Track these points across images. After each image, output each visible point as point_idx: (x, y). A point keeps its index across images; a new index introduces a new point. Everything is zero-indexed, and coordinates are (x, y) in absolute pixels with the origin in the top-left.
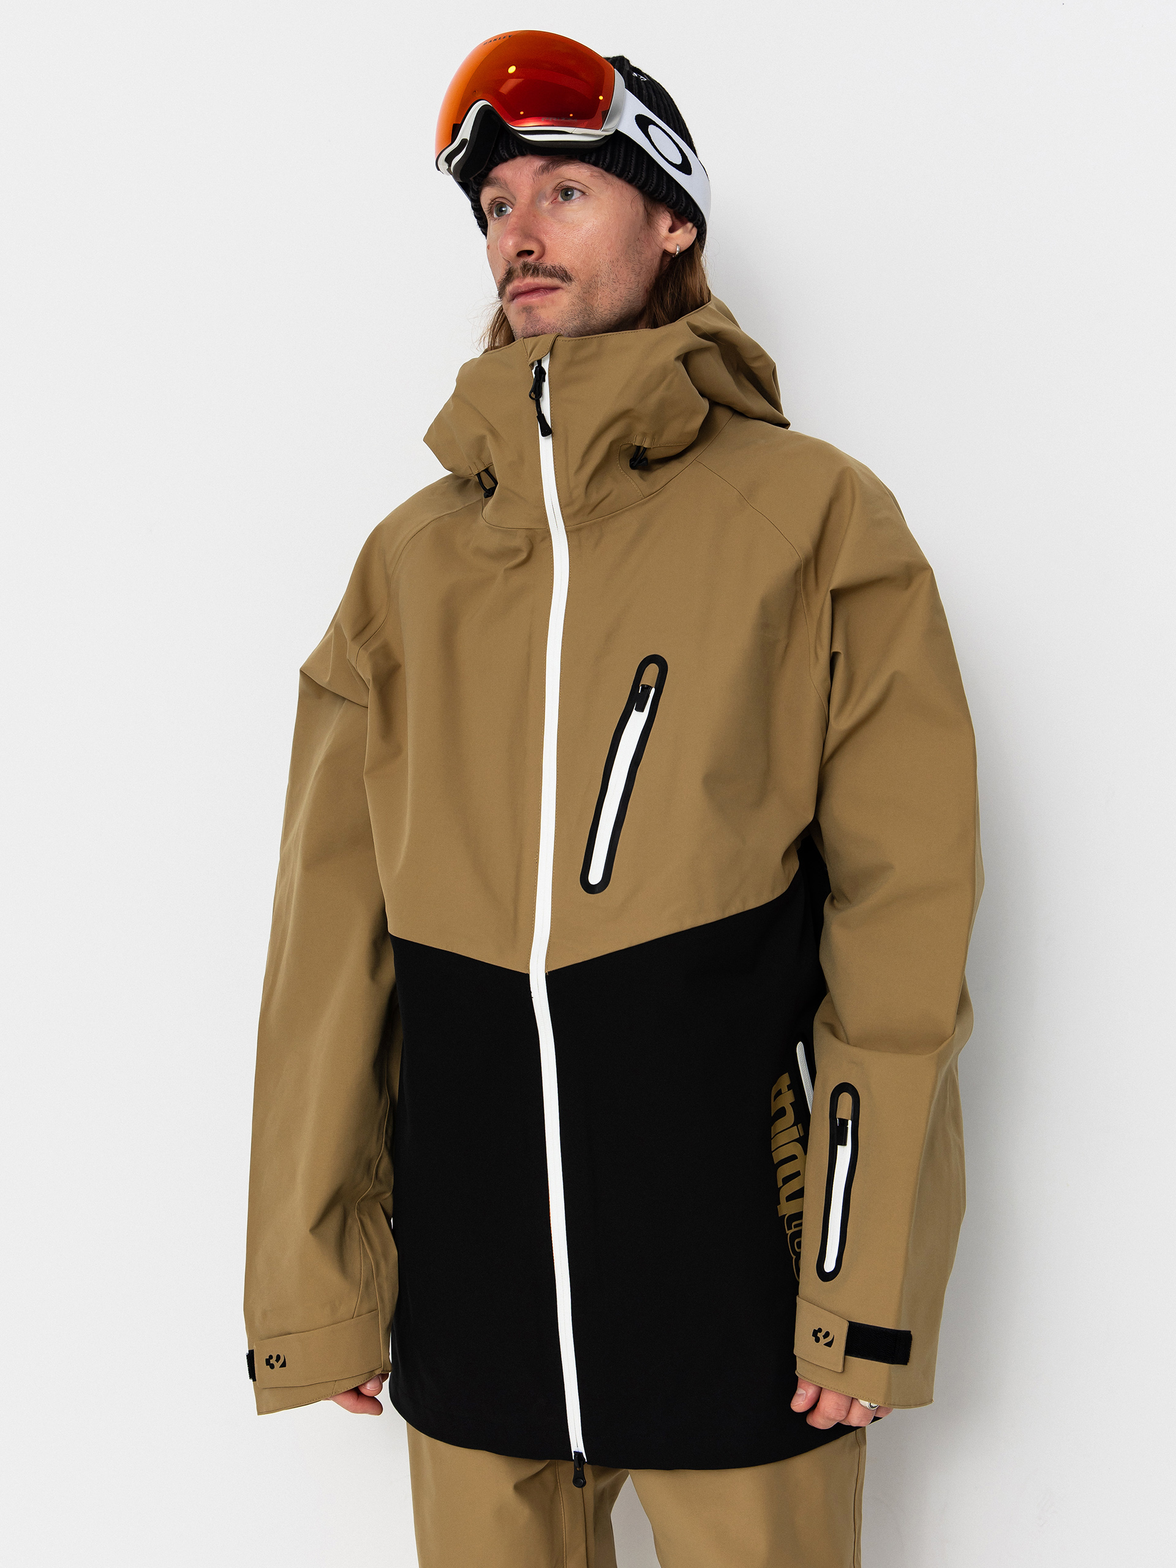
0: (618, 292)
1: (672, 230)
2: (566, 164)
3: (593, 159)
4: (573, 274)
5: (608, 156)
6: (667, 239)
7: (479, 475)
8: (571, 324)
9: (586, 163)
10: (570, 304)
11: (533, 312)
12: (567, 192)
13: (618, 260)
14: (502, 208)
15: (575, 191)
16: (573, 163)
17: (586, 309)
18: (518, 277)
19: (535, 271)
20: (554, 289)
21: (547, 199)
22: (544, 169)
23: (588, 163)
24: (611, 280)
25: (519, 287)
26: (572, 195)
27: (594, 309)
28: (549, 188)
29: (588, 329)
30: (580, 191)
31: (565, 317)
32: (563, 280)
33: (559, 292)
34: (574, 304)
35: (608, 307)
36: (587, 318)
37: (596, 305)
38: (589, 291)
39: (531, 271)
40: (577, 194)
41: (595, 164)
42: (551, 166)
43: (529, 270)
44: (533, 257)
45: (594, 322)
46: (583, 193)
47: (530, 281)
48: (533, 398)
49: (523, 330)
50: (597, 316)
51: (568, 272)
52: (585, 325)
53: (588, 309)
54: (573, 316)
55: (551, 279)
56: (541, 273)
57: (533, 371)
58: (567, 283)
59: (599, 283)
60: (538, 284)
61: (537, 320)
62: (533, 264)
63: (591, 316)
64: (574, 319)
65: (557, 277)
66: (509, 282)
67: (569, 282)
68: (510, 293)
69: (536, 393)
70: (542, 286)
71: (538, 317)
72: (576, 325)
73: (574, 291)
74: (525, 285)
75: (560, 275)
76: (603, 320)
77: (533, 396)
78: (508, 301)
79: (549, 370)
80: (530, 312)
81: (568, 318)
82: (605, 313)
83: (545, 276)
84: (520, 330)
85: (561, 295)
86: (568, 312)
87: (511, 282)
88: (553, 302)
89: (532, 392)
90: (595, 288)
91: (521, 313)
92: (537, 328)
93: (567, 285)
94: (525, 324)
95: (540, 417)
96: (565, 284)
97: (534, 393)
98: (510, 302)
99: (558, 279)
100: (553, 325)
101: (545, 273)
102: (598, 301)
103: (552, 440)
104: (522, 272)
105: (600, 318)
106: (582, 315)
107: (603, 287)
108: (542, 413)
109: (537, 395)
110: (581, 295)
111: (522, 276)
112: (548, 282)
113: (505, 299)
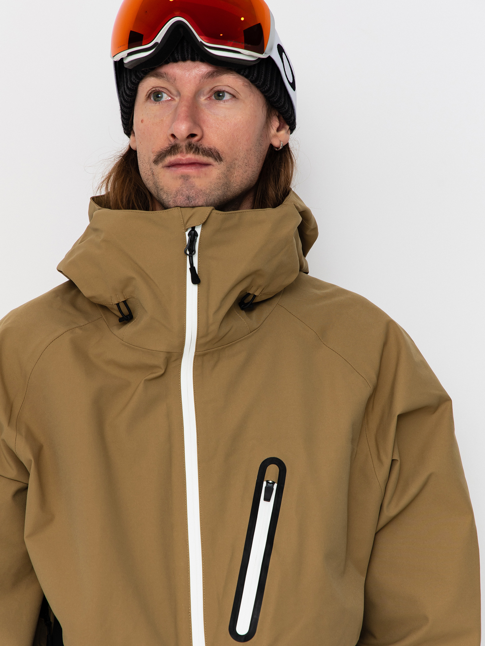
0: (246, 173)
1: (278, 130)
2: (227, 73)
3: (247, 73)
4: (223, 156)
5: (256, 72)
6: (275, 136)
7: (118, 305)
8: (216, 193)
9: (241, 75)
10: (218, 178)
11: (190, 180)
12: (220, 93)
13: (251, 149)
14: (159, 94)
15: (226, 94)
16: (232, 74)
17: (226, 183)
18: (182, 152)
19: (197, 149)
20: (207, 165)
21: (204, 95)
22: (211, 75)
23: (243, 75)
24: (245, 164)
25: (180, 160)
26: (223, 96)
27: (231, 184)
28: (207, 88)
29: (225, 198)
30: (230, 94)
31: (213, 187)
32: (216, 159)
33: (210, 167)
34: (220, 179)
35: (239, 183)
36: (226, 190)
37: (232, 181)
38: (230, 169)
39: (193, 150)
40: (227, 97)
41: (247, 77)
42: (215, 73)
43: (192, 148)
44: (196, 138)
45: (229, 193)
46: (234, 96)
47: (191, 156)
48: (187, 254)
49: (178, 192)
50: (232, 189)
51: (220, 154)
52: (224, 195)
53: (228, 183)
54: (218, 187)
55: (207, 157)
56: (200, 152)
57: (187, 233)
58: (218, 162)
59: (237, 165)
60: (197, 160)
61: (192, 186)
62: (195, 144)
63: (229, 188)
64: (218, 189)
65: (212, 157)
66: (171, 154)
67: (219, 161)
68: (169, 162)
69: (190, 251)
70: (199, 162)
71: (193, 184)
72: (219, 194)
73: (222, 169)
74: (186, 159)
75: (213, 155)
76: (234, 192)
77: (188, 253)
78: (164, 167)
79: (201, 234)
80: (187, 180)
81: (214, 188)
82: (237, 187)
83: (203, 154)
84: (174, 191)
85: (212, 170)
86: (215, 184)
87: (173, 155)
88: (205, 174)
89: (188, 249)
90: (234, 168)
91: (178, 179)
92: (192, 192)
93: (217, 163)
94: (180, 188)
95: (192, 269)
96: (216, 162)
97: (189, 251)
98: (165, 168)
99: (212, 158)
100: (204, 191)
101: (203, 152)
102: (234, 178)
103: (198, 287)
104: (186, 149)
105: (233, 190)
106: (224, 187)
107: (239, 168)
108: (194, 266)
109: (191, 253)
110: (225, 173)
111: (185, 152)
112: (205, 160)
113: (161, 165)
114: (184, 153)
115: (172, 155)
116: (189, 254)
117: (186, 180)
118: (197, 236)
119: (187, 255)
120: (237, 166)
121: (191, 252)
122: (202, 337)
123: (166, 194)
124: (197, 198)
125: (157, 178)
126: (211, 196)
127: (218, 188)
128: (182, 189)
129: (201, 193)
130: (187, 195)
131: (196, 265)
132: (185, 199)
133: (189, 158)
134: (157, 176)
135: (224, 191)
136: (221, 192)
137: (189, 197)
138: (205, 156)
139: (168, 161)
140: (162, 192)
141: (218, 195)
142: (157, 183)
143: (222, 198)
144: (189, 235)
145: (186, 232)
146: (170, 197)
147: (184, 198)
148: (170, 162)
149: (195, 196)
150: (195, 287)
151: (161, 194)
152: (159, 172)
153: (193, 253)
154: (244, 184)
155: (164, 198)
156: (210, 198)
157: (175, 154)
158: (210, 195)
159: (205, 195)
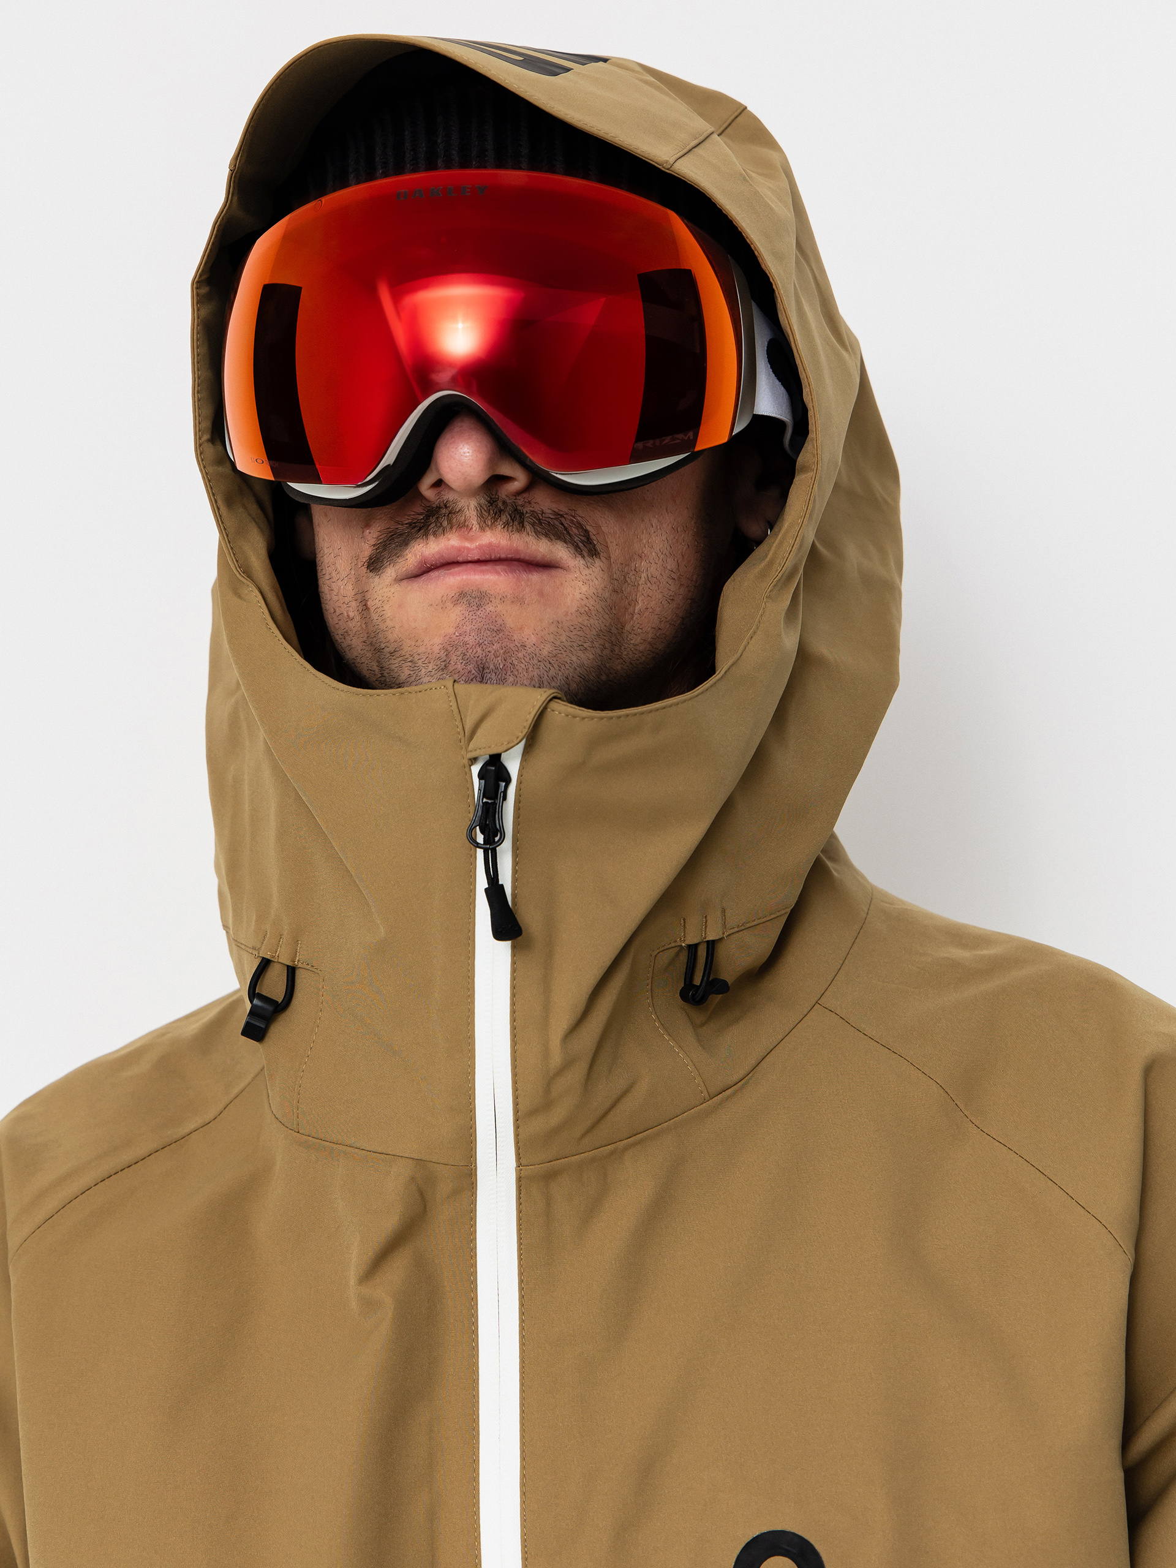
4: (599, 539)
8: (574, 659)
10: (583, 611)
11: (488, 609)
17: (609, 632)
18: (463, 526)
20: (546, 566)
25: (460, 550)
27: (624, 636)
29: (604, 678)
31: (563, 638)
32: (577, 550)
33: (559, 576)
34: (588, 614)
35: (650, 634)
36: (607, 652)
37: (628, 627)
38: (622, 585)
39: (504, 518)
43: (501, 513)
44: (514, 486)
45: (618, 666)
47: (496, 539)
48: (478, 843)
49: (450, 649)
50: (625, 653)
51: (590, 533)
52: (602, 666)
53: (614, 630)
54: (581, 639)
55: (549, 543)
56: (526, 523)
57: (476, 769)
58: (583, 557)
59: (644, 575)
60: (517, 551)
61: (495, 629)
62: (510, 501)
63: (617, 649)
64: (582, 648)
65: (565, 542)
66: (426, 535)
67: (589, 556)
68: (421, 562)
69: (486, 832)
70: (522, 556)
71: (500, 622)
72: (585, 663)
73: (596, 582)
74: (480, 547)
75: (568, 533)
76: (633, 662)
77: (480, 839)
78: (400, 580)
79: (520, 775)
80: (479, 606)
81: (569, 644)
82: (641, 648)
83: (537, 532)
84: (436, 649)
85: (562, 584)
86: (572, 628)
87: (435, 534)
88: (541, 594)
89: (478, 827)
90: (636, 586)
91: (449, 605)
92: (493, 652)
93: (582, 562)
94: (457, 634)
95: (495, 892)
96: (579, 558)
97: (482, 832)
98: (405, 583)
99: (565, 545)
100: (532, 649)
101: (534, 522)
102: (635, 617)
103: (513, 947)
104: (481, 516)
105: (631, 657)
106: (601, 642)
107: (649, 584)
108: (500, 883)
109: (489, 837)
110: (607, 595)
111: (476, 527)
112: (541, 550)
113: (390, 572)
114: (474, 529)
115: (431, 538)
116: (485, 844)
117: (475, 608)
118: (508, 780)
119: (478, 845)
120: (642, 577)
121: (489, 835)
122: (533, 1113)
123: (410, 664)
124: (509, 673)
125: (380, 620)
126: (555, 666)
127: (580, 643)
128: (462, 638)
129: (520, 655)
130: (479, 663)
131: (506, 878)
132: (472, 677)
133: (490, 544)
134: (379, 611)
135: (600, 656)
136: (591, 657)
137: (483, 668)
138: (543, 538)
139: (416, 556)
140: (396, 661)
141: (582, 665)
142: (380, 636)
143: (592, 678)
144: (481, 776)
145: (472, 767)
146: (423, 670)
147: (470, 672)
148: (423, 562)
149: (504, 665)
150: (505, 946)
151: (393, 667)
152: (384, 599)
153: (497, 839)
154: (665, 638)
155: (404, 678)
156: (552, 672)
157: (440, 531)
158: (551, 662)
159: (535, 661)
